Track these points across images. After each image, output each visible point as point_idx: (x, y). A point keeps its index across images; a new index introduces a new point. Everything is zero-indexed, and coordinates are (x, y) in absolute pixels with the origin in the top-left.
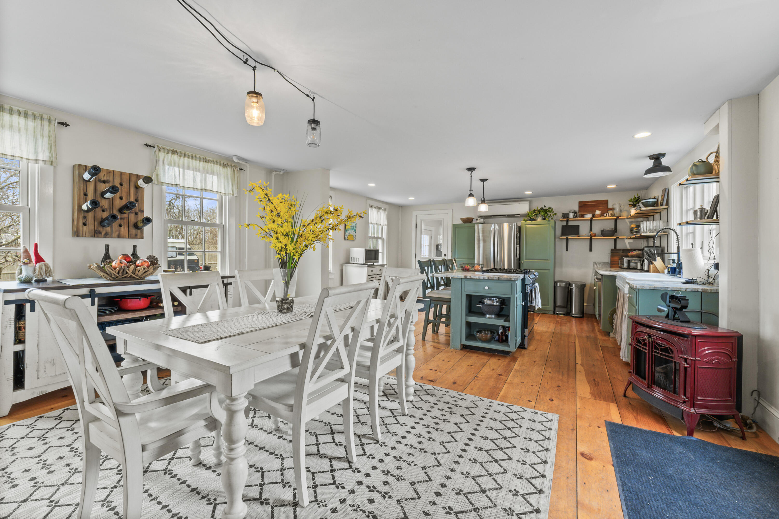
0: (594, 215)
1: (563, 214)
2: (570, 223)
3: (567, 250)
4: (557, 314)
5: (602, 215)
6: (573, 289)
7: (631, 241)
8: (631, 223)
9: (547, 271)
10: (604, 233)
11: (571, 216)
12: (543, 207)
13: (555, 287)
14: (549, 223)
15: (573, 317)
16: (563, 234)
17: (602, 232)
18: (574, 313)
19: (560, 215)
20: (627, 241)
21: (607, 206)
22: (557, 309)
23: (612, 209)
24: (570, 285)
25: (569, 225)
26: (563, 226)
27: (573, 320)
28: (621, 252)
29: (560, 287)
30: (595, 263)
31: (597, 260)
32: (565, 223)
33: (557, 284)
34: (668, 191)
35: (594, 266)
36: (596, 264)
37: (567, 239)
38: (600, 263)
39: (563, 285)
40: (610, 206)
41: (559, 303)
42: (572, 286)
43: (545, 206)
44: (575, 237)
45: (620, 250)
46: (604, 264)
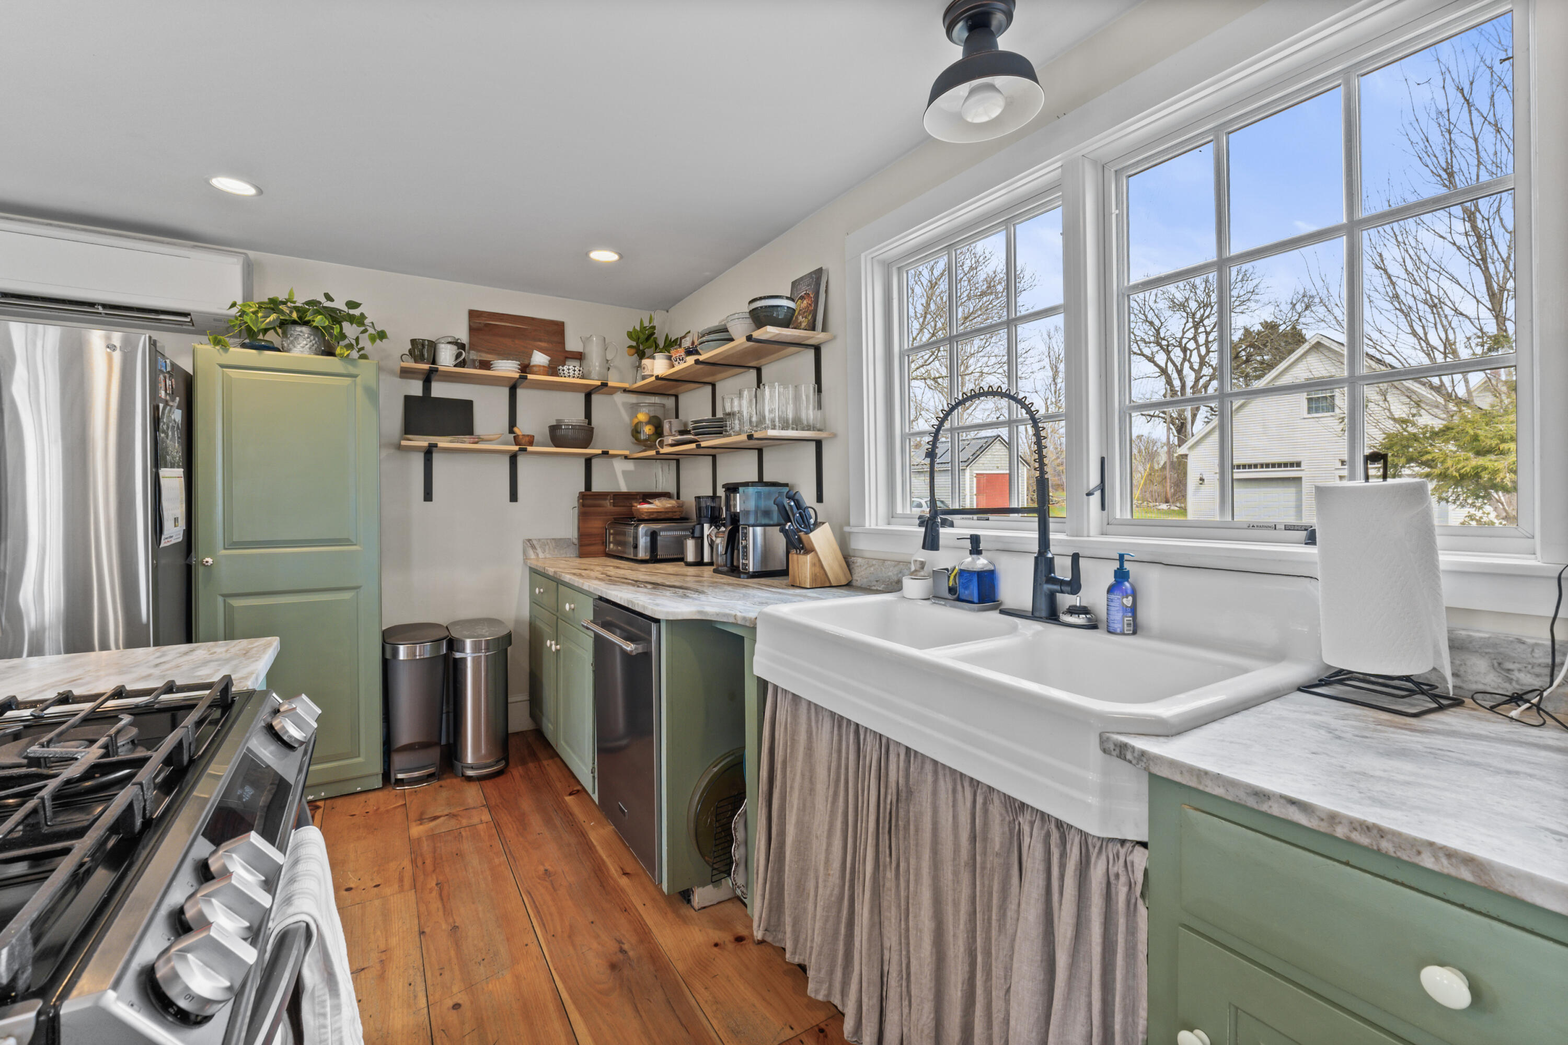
0: (525, 368)
1: (413, 341)
2: (440, 390)
3: (428, 496)
4: (400, 782)
5: (552, 370)
6: (464, 660)
7: (630, 466)
8: (634, 409)
9: (347, 596)
10: (557, 436)
11: (446, 357)
12: (322, 299)
13: (387, 665)
14: (352, 370)
15: (470, 779)
16: (411, 426)
17: (554, 429)
18: (470, 759)
19: (397, 346)
20: (620, 466)
21: (562, 343)
22: (398, 760)
23: (579, 357)
24: (453, 644)
25: (435, 394)
26: (408, 399)
27: (473, 793)
28: (608, 504)
29: (412, 661)
30: (530, 543)
31: (536, 533)
32: (415, 388)
33: (395, 653)
34: (827, 282)
35: (525, 553)
36: (533, 547)
37: (429, 453)
38: (544, 543)
39: (424, 651)
40: (572, 344)
41: (406, 734)
42: (463, 650)
43: (328, 297)
44: (464, 443)
45: (603, 495)
46: (559, 543)
